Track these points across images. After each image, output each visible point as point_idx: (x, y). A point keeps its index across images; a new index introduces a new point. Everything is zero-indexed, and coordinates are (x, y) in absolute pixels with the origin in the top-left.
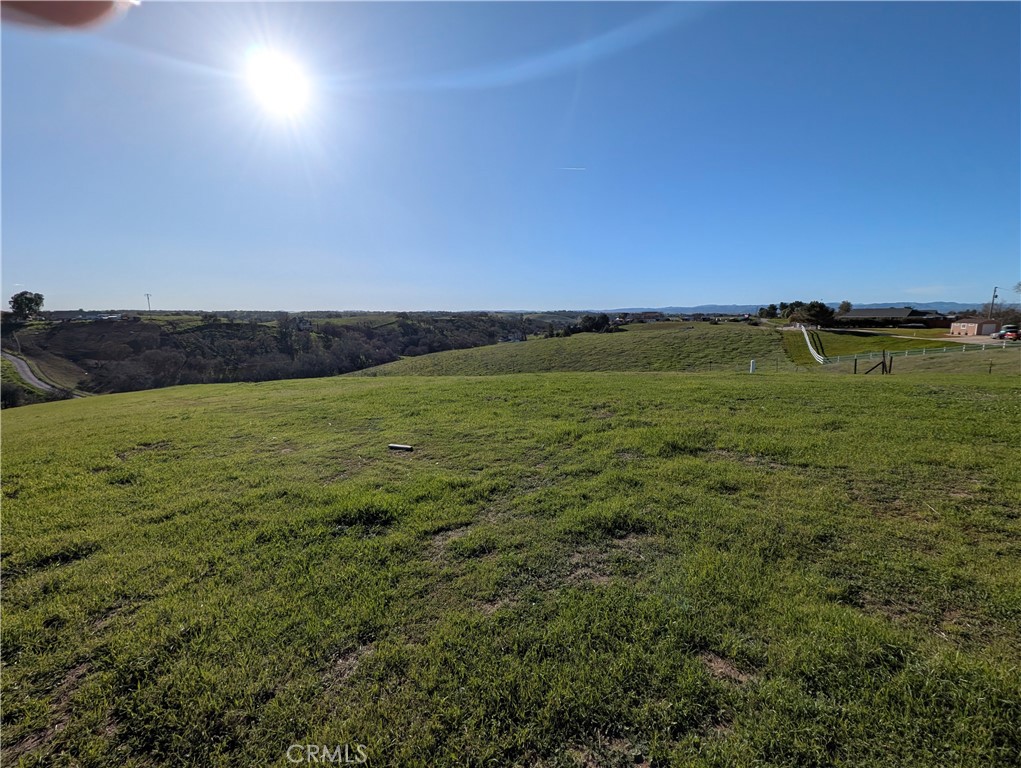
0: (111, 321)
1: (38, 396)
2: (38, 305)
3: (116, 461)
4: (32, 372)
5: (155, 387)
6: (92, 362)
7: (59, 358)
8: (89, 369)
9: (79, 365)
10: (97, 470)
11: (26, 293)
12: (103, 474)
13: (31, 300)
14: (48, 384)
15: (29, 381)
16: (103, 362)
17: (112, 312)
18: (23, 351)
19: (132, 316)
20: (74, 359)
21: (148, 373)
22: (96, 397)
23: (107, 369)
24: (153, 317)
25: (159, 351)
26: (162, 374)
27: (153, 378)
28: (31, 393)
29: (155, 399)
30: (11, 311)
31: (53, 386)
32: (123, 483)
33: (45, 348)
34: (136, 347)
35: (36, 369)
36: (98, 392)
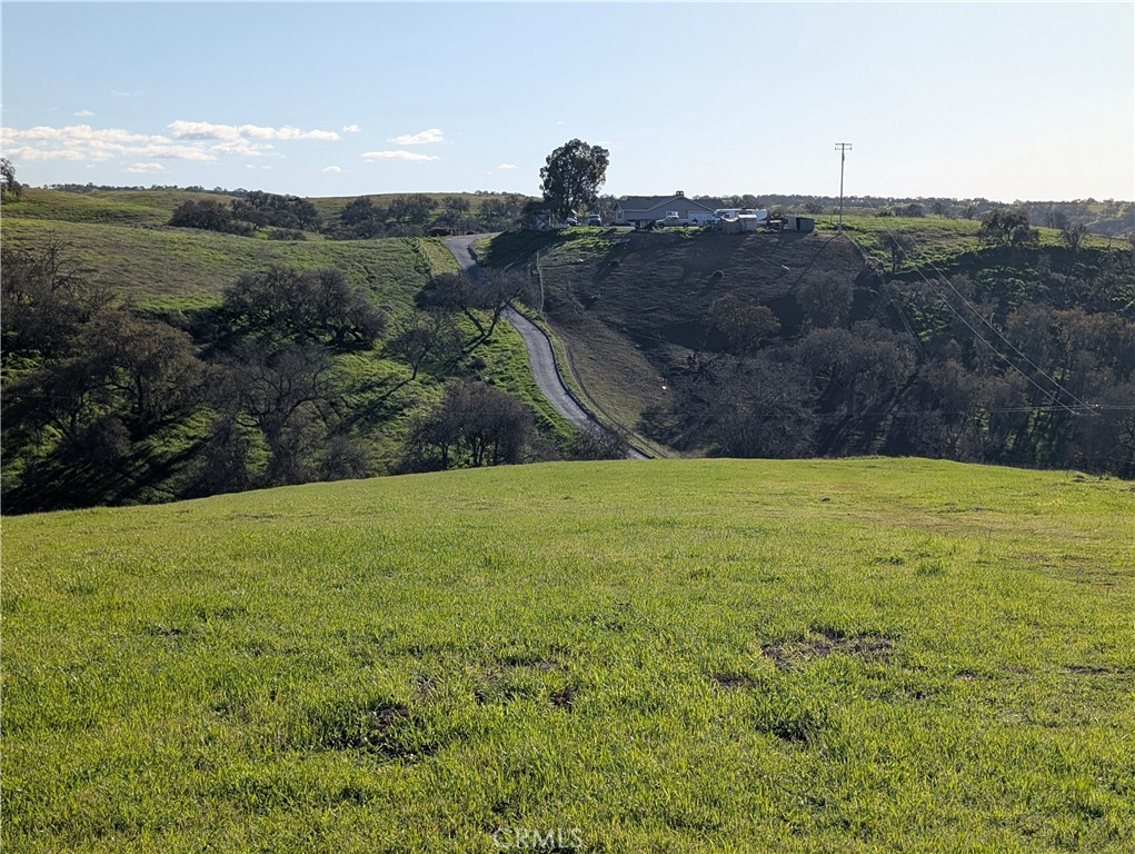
0: (741, 230)
1: (559, 438)
2: (595, 177)
3: (765, 667)
4: (557, 370)
5: (820, 453)
6: (681, 354)
7: (614, 335)
8: (672, 374)
9: (652, 359)
10: (727, 679)
11: (577, 144)
12: (740, 698)
13: (581, 164)
14: (581, 406)
15: (547, 395)
16: (706, 357)
17: (747, 203)
18: (547, 308)
19: (793, 213)
20: (644, 340)
21: (805, 404)
22: (677, 464)
23: (712, 380)
24: (847, 220)
25: (845, 333)
26: (844, 410)
27: (817, 420)
28: (547, 427)
29: (828, 492)
30: (539, 194)
31: (592, 417)
32: (786, 736)
33: (589, 304)
34: (792, 314)
35: (564, 361)
36: (683, 448)
